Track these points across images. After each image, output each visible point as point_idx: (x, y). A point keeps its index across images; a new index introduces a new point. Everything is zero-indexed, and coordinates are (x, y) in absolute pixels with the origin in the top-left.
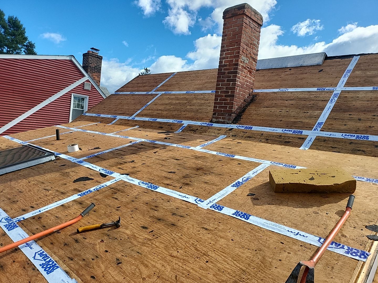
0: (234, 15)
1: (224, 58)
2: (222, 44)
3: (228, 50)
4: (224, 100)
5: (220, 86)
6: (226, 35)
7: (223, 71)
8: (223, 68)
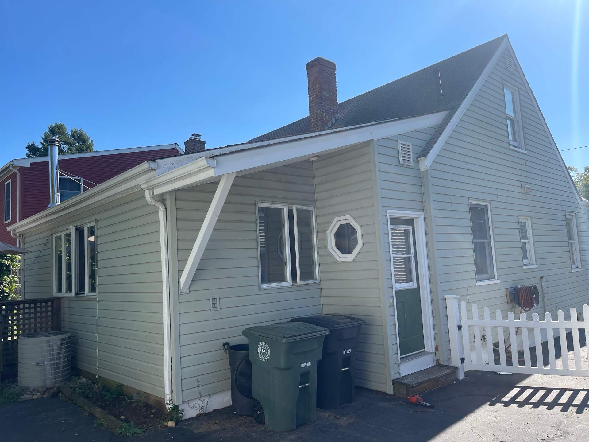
0: (313, 66)
1: (312, 96)
2: (308, 87)
3: (313, 90)
4: (317, 124)
5: (312, 121)
6: (310, 81)
7: (312, 105)
8: (312, 103)
